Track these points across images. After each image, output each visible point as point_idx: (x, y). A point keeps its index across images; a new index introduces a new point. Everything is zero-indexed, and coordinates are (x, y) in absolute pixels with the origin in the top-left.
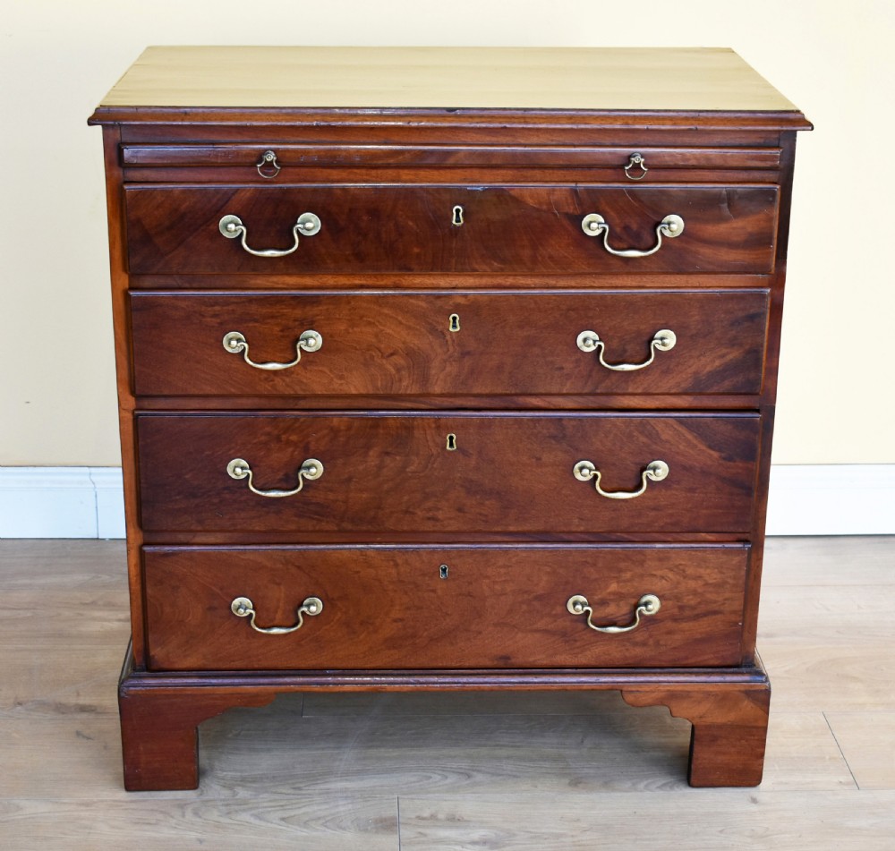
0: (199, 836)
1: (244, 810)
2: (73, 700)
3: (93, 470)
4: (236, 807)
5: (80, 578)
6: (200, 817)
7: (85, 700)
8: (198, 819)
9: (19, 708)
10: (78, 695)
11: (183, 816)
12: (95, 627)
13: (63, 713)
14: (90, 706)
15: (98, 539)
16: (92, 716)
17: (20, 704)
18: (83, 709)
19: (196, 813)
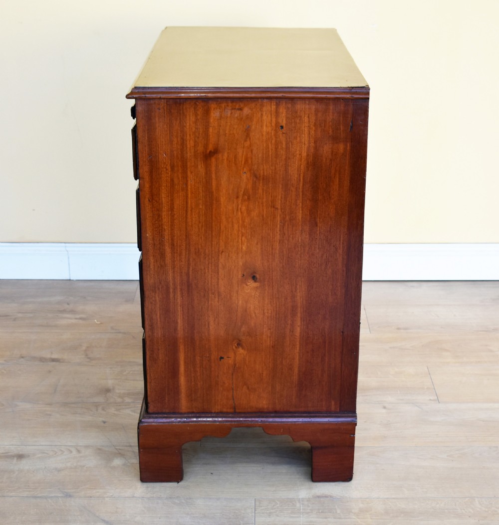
0: (104, 419)
1: (128, 408)
2: (48, 356)
3: (67, 245)
4: (124, 407)
5: (58, 298)
6: (105, 411)
7: (55, 356)
8: (104, 412)
9: (22, 359)
10: (52, 353)
11: (97, 410)
12: (64, 322)
13: (43, 362)
14: (57, 359)
15: (70, 280)
16: (57, 363)
17: (22, 357)
18: (53, 360)
19: (103, 409)
